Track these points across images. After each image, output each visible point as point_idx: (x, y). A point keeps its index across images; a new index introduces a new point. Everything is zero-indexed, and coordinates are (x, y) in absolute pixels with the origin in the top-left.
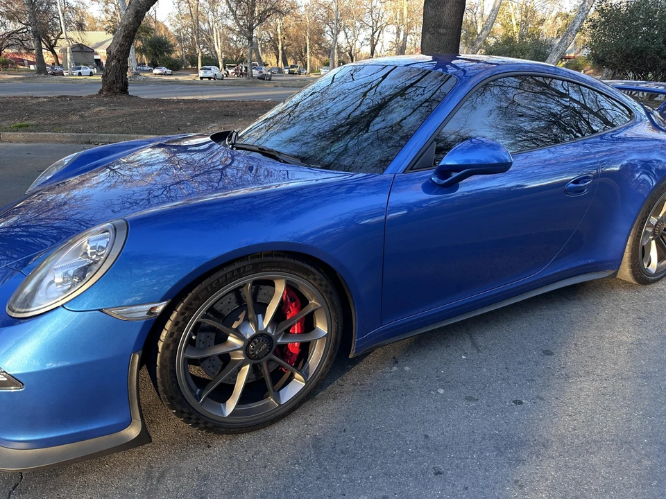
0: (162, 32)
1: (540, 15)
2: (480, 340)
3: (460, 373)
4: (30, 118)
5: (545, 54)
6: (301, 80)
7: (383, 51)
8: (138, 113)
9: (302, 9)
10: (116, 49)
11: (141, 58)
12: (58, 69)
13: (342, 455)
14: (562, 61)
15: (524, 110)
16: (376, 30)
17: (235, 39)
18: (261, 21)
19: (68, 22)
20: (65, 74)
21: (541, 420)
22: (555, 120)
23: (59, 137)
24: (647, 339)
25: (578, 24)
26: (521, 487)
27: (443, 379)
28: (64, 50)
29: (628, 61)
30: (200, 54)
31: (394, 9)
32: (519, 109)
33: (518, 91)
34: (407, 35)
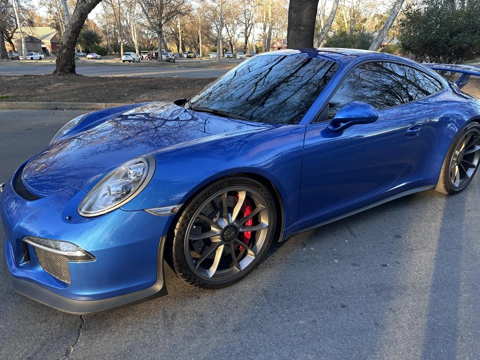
0: (93, 28)
1: (363, 16)
3: (346, 250)
4: (8, 92)
5: (368, 44)
6: (196, 62)
7: (254, 41)
8: (87, 87)
9: (196, 11)
10: (66, 41)
12: (15, 55)
13: (283, 300)
15: (366, 83)
16: (249, 26)
17: (146, 32)
18: (167, 20)
19: (21, 20)
20: (20, 58)
21: (400, 275)
22: (388, 89)
23: (34, 105)
25: (390, 23)
26: (394, 311)
27: (336, 254)
28: (20, 41)
29: (426, 48)
30: (122, 44)
31: (262, 11)
32: (363, 83)
34: (272, 29)
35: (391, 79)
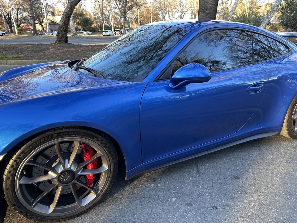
0: (88, 16)
1: (258, 4)
2: (201, 169)
3: (187, 189)
4: (22, 54)
5: (260, 23)
8: (69, 51)
9: (149, 4)
11: (79, 27)
12: (43, 32)
14: (269, 25)
16: (183, 13)
19: (48, 12)
20: (46, 34)
21: (226, 220)
23: (32, 62)
24: (293, 171)
25: (276, 8)
27: (177, 192)
28: (46, 24)
30: (103, 25)
32: (238, 48)
33: (238, 39)
35: (259, 45)
